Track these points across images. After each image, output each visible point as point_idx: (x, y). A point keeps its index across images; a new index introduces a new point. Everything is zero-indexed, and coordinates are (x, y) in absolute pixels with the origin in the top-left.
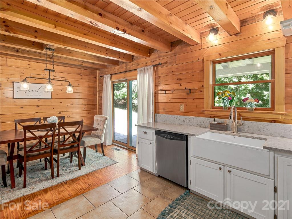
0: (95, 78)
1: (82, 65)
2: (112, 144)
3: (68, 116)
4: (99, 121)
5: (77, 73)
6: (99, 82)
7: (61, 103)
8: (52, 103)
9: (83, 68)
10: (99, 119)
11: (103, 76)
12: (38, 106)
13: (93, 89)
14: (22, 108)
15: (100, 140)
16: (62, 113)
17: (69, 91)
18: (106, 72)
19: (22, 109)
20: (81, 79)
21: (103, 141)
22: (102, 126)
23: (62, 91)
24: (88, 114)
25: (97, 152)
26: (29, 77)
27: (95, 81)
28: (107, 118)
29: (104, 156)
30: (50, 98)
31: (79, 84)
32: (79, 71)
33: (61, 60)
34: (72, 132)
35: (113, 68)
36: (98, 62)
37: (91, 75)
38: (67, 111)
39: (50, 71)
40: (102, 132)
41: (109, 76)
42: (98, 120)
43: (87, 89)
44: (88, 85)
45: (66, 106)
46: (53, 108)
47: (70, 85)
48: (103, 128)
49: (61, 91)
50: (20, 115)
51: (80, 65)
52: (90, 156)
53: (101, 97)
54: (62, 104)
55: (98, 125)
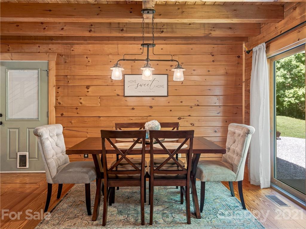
0: (239, 57)
1: (210, 35)
2: (271, 187)
3: (191, 124)
4: (236, 135)
5: (206, 53)
6: (246, 63)
7: (182, 102)
8: (169, 102)
9: (215, 42)
10: (236, 131)
11: (252, 50)
12: (151, 107)
13: (235, 78)
14: (133, 109)
15: (233, 173)
16: (184, 118)
17: (176, 78)
18: (258, 40)
19: (133, 111)
20: (213, 61)
21: (241, 178)
22: (240, 146)
23: (183, 84)
24: (226, 123)
25: (232, 196)
26: (121, 60)
27: (238, 63)
28: (249, 131)
29: (244, 208)
30: (166, 95)
31: (209, 71)
32: (208, 48)
33: (176, 32)
34: (174, 150)
35: (273, 28)
36: (235, 21)
37: (231, 53)
38: (190, 116)
39: (148, 46)
40: (240, 159)
41: (263, 46)
42: (234, 133)
43: (222, 78)
44: (226, 71)
45: (189, 108)
46: (171, 111)
47: (179, 67)
48: (241, 151)
49: (181, 84)
50: (131, 118)
51: (207, 37)
52: (217, 200)
53: (248, 91)
54: (183, 104)
55: (234, 142)
